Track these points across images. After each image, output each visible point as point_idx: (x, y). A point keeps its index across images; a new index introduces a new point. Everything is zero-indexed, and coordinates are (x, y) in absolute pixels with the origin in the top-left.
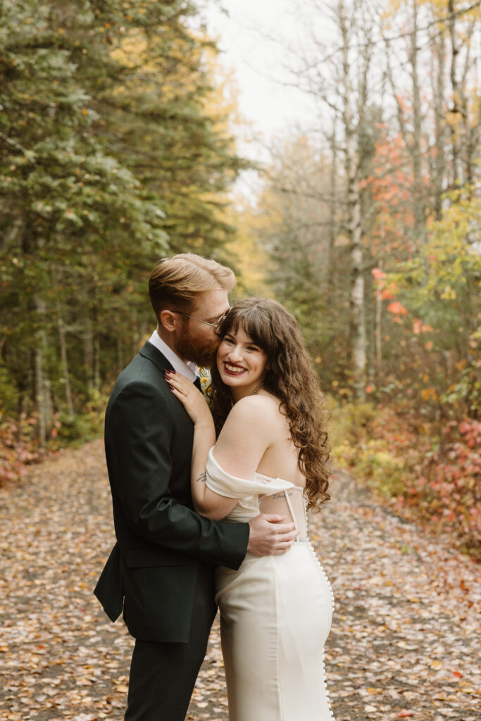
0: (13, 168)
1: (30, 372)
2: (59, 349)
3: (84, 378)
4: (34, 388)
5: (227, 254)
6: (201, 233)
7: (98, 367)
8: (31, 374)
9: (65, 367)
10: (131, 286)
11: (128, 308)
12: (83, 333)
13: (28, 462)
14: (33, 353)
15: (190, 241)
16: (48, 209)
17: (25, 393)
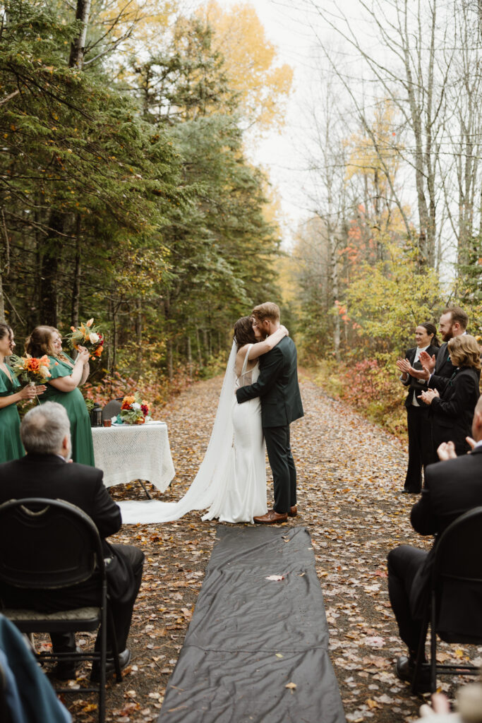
2: (196, 337)
3: (204, 351)
4: (186, 354)
5: (274, 286)
6: (261, 275)
7: (211, 345)
8: (185, 347)
9: (199, 345)
10: (227, 305)
11: (225, 317)
12: (204, 329)
13: (190, 383)
14: (187, 339)
15: (254, 279)
16: (198, 281)
17: (184, 356)
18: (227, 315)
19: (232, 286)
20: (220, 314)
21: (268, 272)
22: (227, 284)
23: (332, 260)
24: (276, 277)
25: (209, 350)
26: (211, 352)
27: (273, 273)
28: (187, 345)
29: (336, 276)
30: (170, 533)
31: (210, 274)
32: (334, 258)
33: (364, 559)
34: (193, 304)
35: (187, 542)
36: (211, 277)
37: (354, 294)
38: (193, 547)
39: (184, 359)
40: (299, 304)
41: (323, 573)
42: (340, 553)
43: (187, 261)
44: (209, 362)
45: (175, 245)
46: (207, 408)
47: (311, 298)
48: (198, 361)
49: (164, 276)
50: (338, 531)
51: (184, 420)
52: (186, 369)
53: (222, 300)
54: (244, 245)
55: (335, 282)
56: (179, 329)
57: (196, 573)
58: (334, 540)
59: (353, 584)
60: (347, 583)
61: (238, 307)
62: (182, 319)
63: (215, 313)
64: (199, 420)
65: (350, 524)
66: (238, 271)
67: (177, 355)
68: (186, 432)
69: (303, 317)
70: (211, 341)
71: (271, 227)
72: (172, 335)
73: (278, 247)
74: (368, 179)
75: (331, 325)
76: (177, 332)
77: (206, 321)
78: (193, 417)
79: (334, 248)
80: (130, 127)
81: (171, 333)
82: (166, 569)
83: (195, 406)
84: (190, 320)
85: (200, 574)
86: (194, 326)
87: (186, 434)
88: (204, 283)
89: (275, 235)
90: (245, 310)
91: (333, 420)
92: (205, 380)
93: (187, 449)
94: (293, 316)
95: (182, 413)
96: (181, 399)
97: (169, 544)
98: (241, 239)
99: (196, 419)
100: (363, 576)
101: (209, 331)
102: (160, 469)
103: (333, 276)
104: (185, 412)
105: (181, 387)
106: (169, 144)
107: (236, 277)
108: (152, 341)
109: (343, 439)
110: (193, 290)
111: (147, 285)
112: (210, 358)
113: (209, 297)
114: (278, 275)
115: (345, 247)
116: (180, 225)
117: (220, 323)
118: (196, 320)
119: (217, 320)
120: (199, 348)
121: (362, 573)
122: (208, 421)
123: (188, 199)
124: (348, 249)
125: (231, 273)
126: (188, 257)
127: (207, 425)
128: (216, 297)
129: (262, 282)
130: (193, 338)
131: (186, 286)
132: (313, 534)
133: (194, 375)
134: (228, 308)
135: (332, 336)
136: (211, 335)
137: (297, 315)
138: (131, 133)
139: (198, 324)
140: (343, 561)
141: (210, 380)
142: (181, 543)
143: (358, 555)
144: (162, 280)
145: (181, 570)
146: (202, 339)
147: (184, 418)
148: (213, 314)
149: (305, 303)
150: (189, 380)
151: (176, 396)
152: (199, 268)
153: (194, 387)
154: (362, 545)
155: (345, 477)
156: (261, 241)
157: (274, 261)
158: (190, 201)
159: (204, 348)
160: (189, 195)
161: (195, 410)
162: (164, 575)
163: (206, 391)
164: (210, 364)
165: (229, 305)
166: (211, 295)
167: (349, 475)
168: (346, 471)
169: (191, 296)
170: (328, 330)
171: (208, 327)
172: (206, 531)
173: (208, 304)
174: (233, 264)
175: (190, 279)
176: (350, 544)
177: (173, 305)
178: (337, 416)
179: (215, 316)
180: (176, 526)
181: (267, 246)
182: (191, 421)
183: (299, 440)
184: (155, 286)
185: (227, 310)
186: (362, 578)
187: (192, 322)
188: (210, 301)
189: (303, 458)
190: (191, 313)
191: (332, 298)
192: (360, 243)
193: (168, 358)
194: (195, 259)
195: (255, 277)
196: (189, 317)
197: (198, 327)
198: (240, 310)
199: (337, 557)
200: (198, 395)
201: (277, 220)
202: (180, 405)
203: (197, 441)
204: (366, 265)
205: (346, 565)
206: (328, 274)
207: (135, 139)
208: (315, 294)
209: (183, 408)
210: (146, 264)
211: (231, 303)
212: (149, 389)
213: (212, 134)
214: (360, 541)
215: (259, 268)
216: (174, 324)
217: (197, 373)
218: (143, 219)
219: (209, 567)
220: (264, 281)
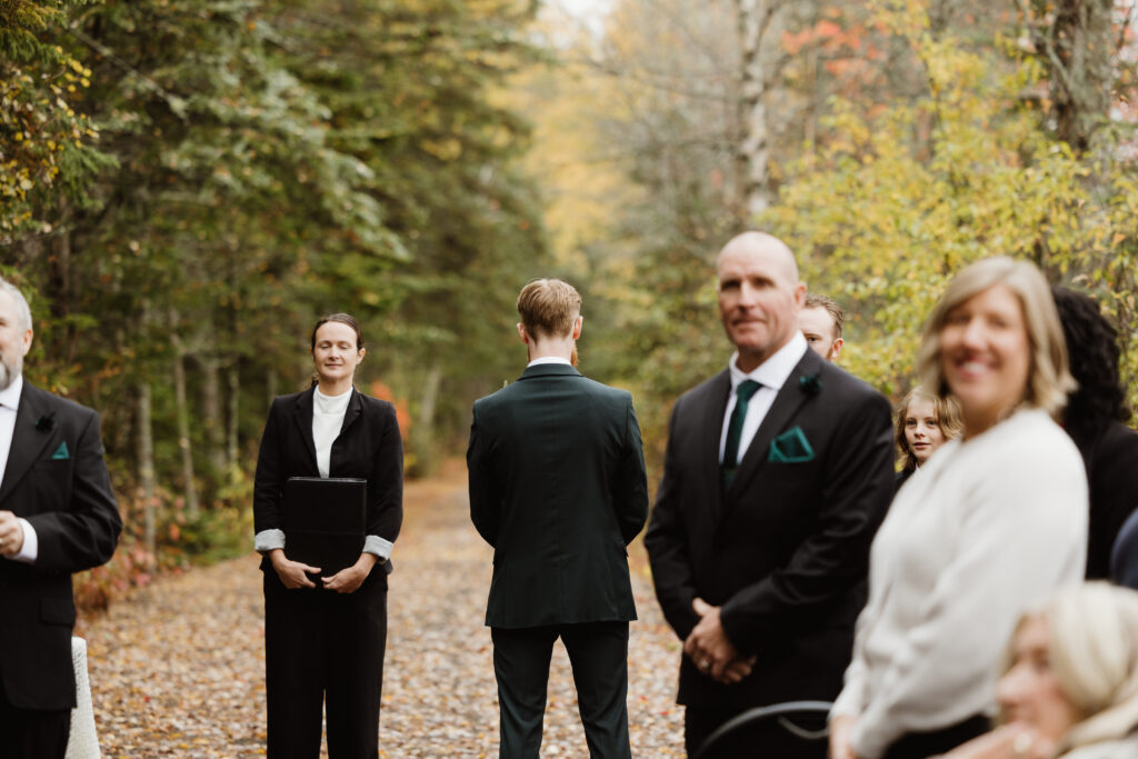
0: (129, 94)
2: (174, 388)
3: (204, 445)
4: (131, 455)
5: (514, 182)
7: (235, 425)
8: (126, 428)
9: (184, 423)
10: (305, 256)
12: (208, 356)
13: (145, 568)
14: (135, 394)
15: (428, 146)
16: (187, 163)
17: (121, 463)
18: (303, 298)
19: (323, 186)
20: (276, 294)
21: (486, 116)
22: (303, 178)
23: (747, 78)
24: (522, 142)
25: (226, 445)
26: (234, 451)
27: (510, 123)
28: (134, 420)
29: (762, 145)
31: (233, 140)
32: (756, 70)
34: (163, 253)
36: (238, 150)
39: (126, 473)
40: (623, 259)
43: (148, 84)
44: (225, 493)
45: (98, 17)
46: (211, 651)
48: (178, 490)
49: (68, 159)
51: (129, 685)
52: (132, 514)
53: (282, 238)
55: (757, 170)
56: (104, 353)
61: (351, 266)
62: (119, 309)
63: (254, 290)
64: (180, 685)
66: (352, 114)
68: (134, 720)
69: (639, 317)
70: (234, 405)
72: (78, 375)
76: (100, 364)
77: (217, 324)
78: (160, 677)
79: (753, 25)
81: (75, 369)
83: (165, 646)
84: (151, 316)
86: (165, 339)
87: (135, 726)
88: (211, 169)
90: (382, 278)
92: (205, 565)
95: (119, 665)
96: (112, 626)
99: (169, 685)
101: (227, 362)
103: (749, 147)
104: (128, 662)
105: (110, 584)
107: (339, 151)
110: (166, 195)
111: (10, 191)
112: (228, 479)
113: (231, 223)
114: (527, 131)
115: (815, 21)
117: (276, 331)
118: (175, 319)
119: (259, 320)
120: (184, 432)
122: (214, 691)
124: (823, 29)
125: (318, 134)
126: (145, 66)
127: (211, 702)
128: (259, 223)
129: (461, 160)
130: (160, 390)
131: (139, 180)
133: (165, 542)
134: (311, 271)
136: (234, 383)
137: (614, 303)
139: (185, 332)
141: (225, 566)
144: (59, 176)
146: (196, 395)
147: (125, 680)
148: (243, 293)
149: (648, 252)
150: (140, 557)
151: (92, 619)
152: (192, 114)
153: (163, 589)
157: (507, 72)
159: (207, 435)
161: (166, 658)
163: (209, 601)
164: (228, 503)
165: (315, 256)
166: (240, 218)
169: (157, 221)
171: (225, 346)
173: (225, 252)
174: (333, 84)
175: (157, 156)
177: (87, 257)
179: (253, 303)
182: (150, 689)
184: (37, 196)
185: (304, 277)
187: (159, 320)
188: (233, 241)
190: (157, 288)
194: (174, 73)
195: (435, 136)
196: (147, 304)
197: (181, 348)
198: (361, 279)
200: (177, 613)
202: (108, 644)
203: (174, 744)
204: (843, 118)
206: (731, 136)
208: (689, 212)
209: (122, 652)
211: (320, 247)
215: (450, 100)
216: (86, 333)
217: (175, 532)
220: (472, 156)
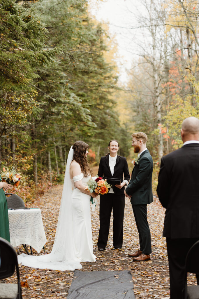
0: (45, 98)
1: (46, 159)
2: (54, 152)
3: (60, 162)
4: (47, 164)
5: (113, 112)
6: (103, 103)
9: (56, 158)
10: (77, 127)
11: (76, 136)
12: (60, 146)
13: (50, 186)
14: (47, 153)
15: (98, 106)
16: (56, 111)
17: (45, 166)
18: (77, 135)
19: (81, 114)
20: (72, 134)
21: (108, 101)
23: (156, 92)
24: (115, 105)
27: (113, 102)
28: (47, 158)
29: (160, 104)
30: (45, 275)
31: (65, 106)
32: (158, 90)
33: (163, 286)
34: (52, 127)
35: (57, 279)
36: (66, 108)
37: (170, 119)
38: (60, 281)
39: (46, 168)
40: (132, 126)
41: (138, 292)
42: (149, 283)
43: (48, 96)
45: (39, 84)
47: (142, 120)
48: (56, 170)
49: (34, 110)
50: (149, 272)
51: (49, 211)
52: (47, 176)
53: (73, 124)
54: (90, 81)
55: (159, 109)
56: (42, 146)
57: (62, 293)
58: (146, 277)
59: (155, 297)
60: (151, 297)
61: (85, 128)
62: (44, 138)
63: (68, 133)
65: (157, 269)
66: (85, 101)
67: (41, 166)
68: (50, 219)
71: (110, 67)
72: (37, 150)
73: (116, 82)
74: (183, 32)
75: (156, 141)
76: (41, 148)
77: (62, 140)
78: (55, 209)
79: (157, 83)
80: (15, 17)
81: (36, 149)
82: (45, 292)
83: (55, 202)
85: (65, 293)
86: (53, 143)
87: (50, 220)
88: (60, 112)
89: (114, 73)
90: (91, 130)
91: (154, 210)
93: (51, 230)
94: (128, 134)
96: (45, 198)
97: (45, 280)
98: (87, 76)
100: (161, 293)
102: (37, 238)
103: (157, 105)
104: (48, 206)
105: (44, 189)
106: (38, 22)
107: (84, 107)
108: (24, 155)
109: (159, 222)
110: (52, 117)
111: (23, 117)
113: (64, 121)
114: (116, 103)
115: (167, 82)
116: (43, 71)
117: (72, 141)
118: (54, 139)
120: (57, 160)
121: (161, 292)
123: (50, 58)
124: (169, 83)
125: (80, 104)
126: (48, 92)
128: (69, 121)
129: (104, 109)
130: (52, 152)
131: (47, 114)
132: (134, 274)
133: (54, 180)
135: (157, 150)
136: (65, 150)
138: (15, 20)
139: (56, 142)
140: (150, 287)
142: (53, 280)
143: (159, 284)
144: (32, 113)
145: (53, 292)
146: (58, 153)
148: (66, 134)
149: (138, 125)
150: (49, 184)
151: (41, 196)
152: (57, 101)
153: (54, 189)
154: (163, 279)
155: (158, 244)
156: (103, 78)
157: (112, 92)
158: (51, 59)
159: (60, 160)
160: (51, 55)
161: (55, 205)
162: (44, 294)
165: (78, 127)
166: (66, 120)
167: (160, 243)
168: (159, 241)
169: (51, 121)
170: (155, 145)
171: (63, 144)
172: (67, 274)
173: (63, 127)
174: (81, 96)
175: (50, 109)
176: (155, 279)
177: (38, 128)
178: (157, 207)
179: (68, 136)
180: (48, 271)
181: (107, 81)
182: (53, 212)
183: (129, 223)
184: (28, 118)
185: (77, 131)
186: (160, 294)
187: (51, 140)
188: (64, 125)
189: (131, 234)
190: (51, 134)
191: (157, 121)
192: (178, 79)
193: (34, 167)
194: (53, 94)
195: (99, 105)
196: (49, 137)
197: (55, 145)
198: (87, 131)
199: (147, 285)
200: (57, 194)
201: (115, 60)
202: (44, 202)
204: (178, 98)
205: (152, 288)
206: (153, 103)
207: (17, 24)
208: (145, 117)
209: (47, 204)
210: (22, 102)
211: (80, 125)
212: (23, 189)
213: (66, 8)
214: (162, 277)
215: (102, 98)
216: (38, 143)
217: (56, 178)
218: (22, 74)
219: (70, 290)
220: (105, 108)
